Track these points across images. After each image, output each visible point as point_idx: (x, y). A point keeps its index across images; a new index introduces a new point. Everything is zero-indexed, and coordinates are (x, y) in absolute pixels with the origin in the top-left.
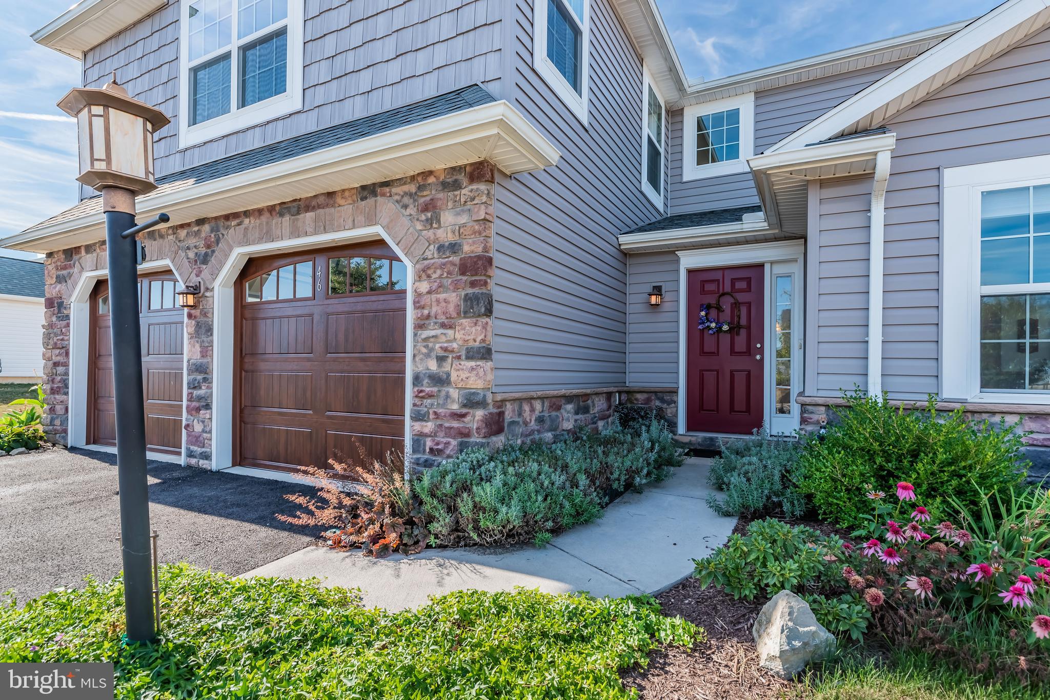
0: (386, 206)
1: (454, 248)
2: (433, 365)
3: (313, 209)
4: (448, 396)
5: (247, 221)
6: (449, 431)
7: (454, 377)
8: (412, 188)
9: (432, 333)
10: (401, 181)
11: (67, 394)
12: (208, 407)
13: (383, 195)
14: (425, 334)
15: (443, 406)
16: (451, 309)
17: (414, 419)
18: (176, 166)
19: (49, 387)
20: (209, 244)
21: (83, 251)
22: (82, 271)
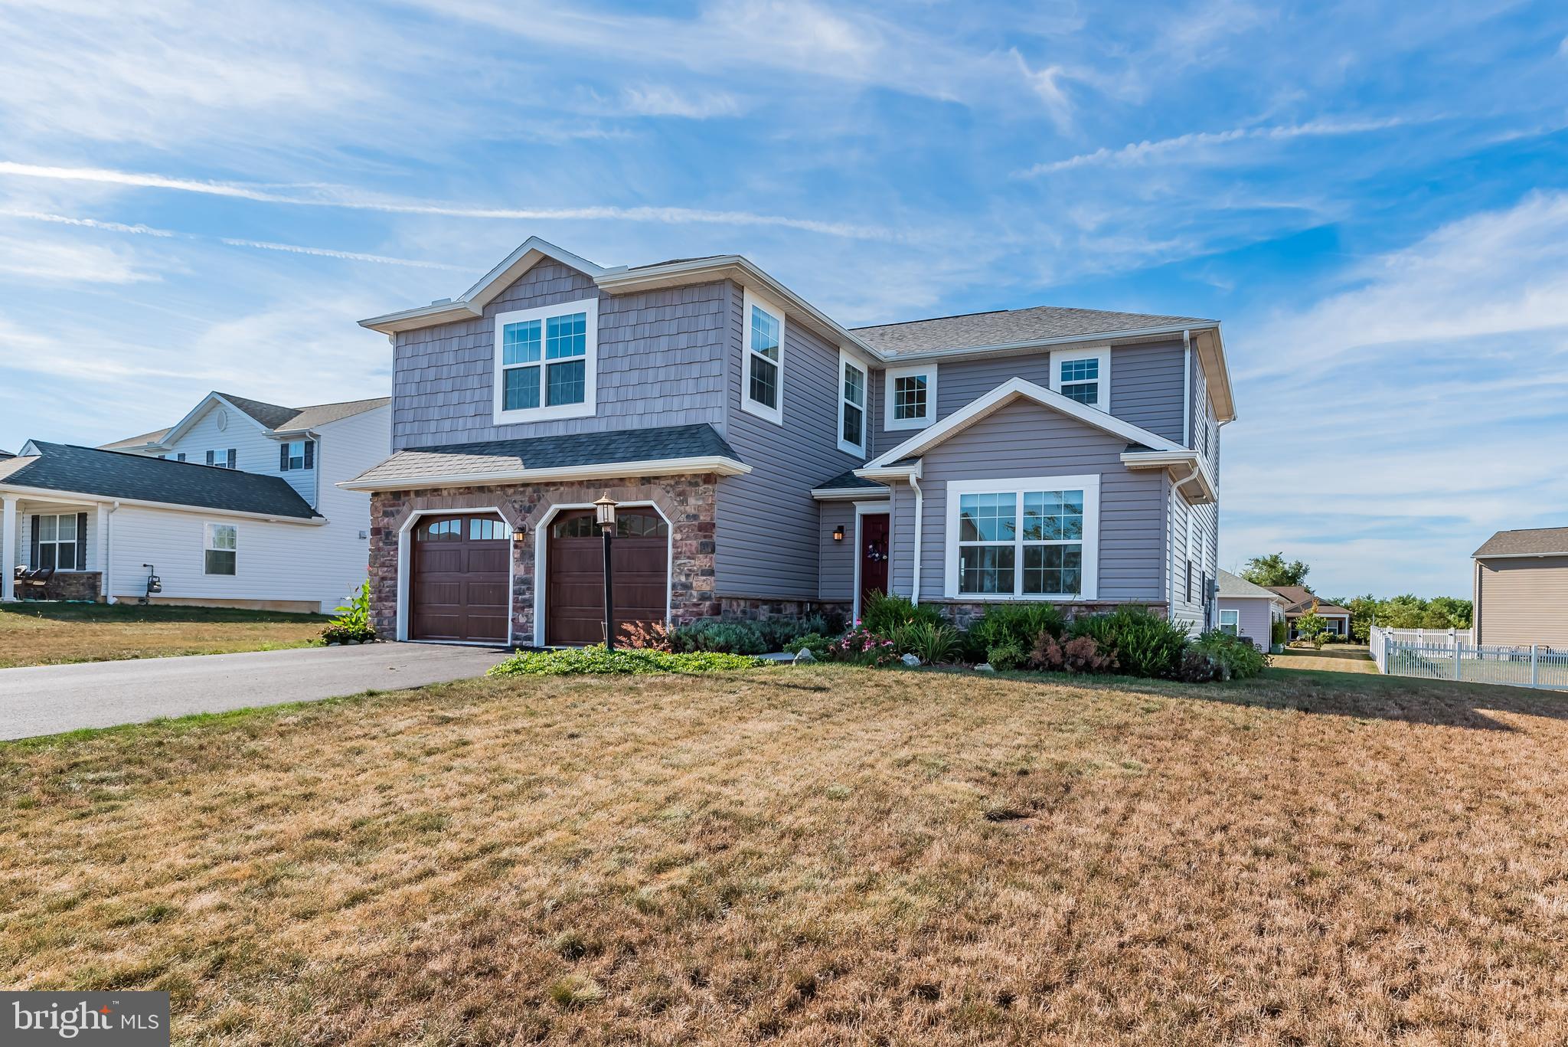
0: (657, 491)
1: (695, 517)
2: (683, 579)
3: (610, 486)
4: (691, 595)
5: (562, 488)
6: (692, 614)
7: (694, 585)
8: (672, 482)
9: (683, 561)
10: (665, 477)
11: (396, 601)
12: (531, 606)
13: (655, 484)
14: (679, 562)
15: (688, 600)
16: (693, 549)
17: (672, 608)
18: (491, 436)
19: (375, 596)
20: (531, 501)
21: (412, 495)
22: (412, 509)
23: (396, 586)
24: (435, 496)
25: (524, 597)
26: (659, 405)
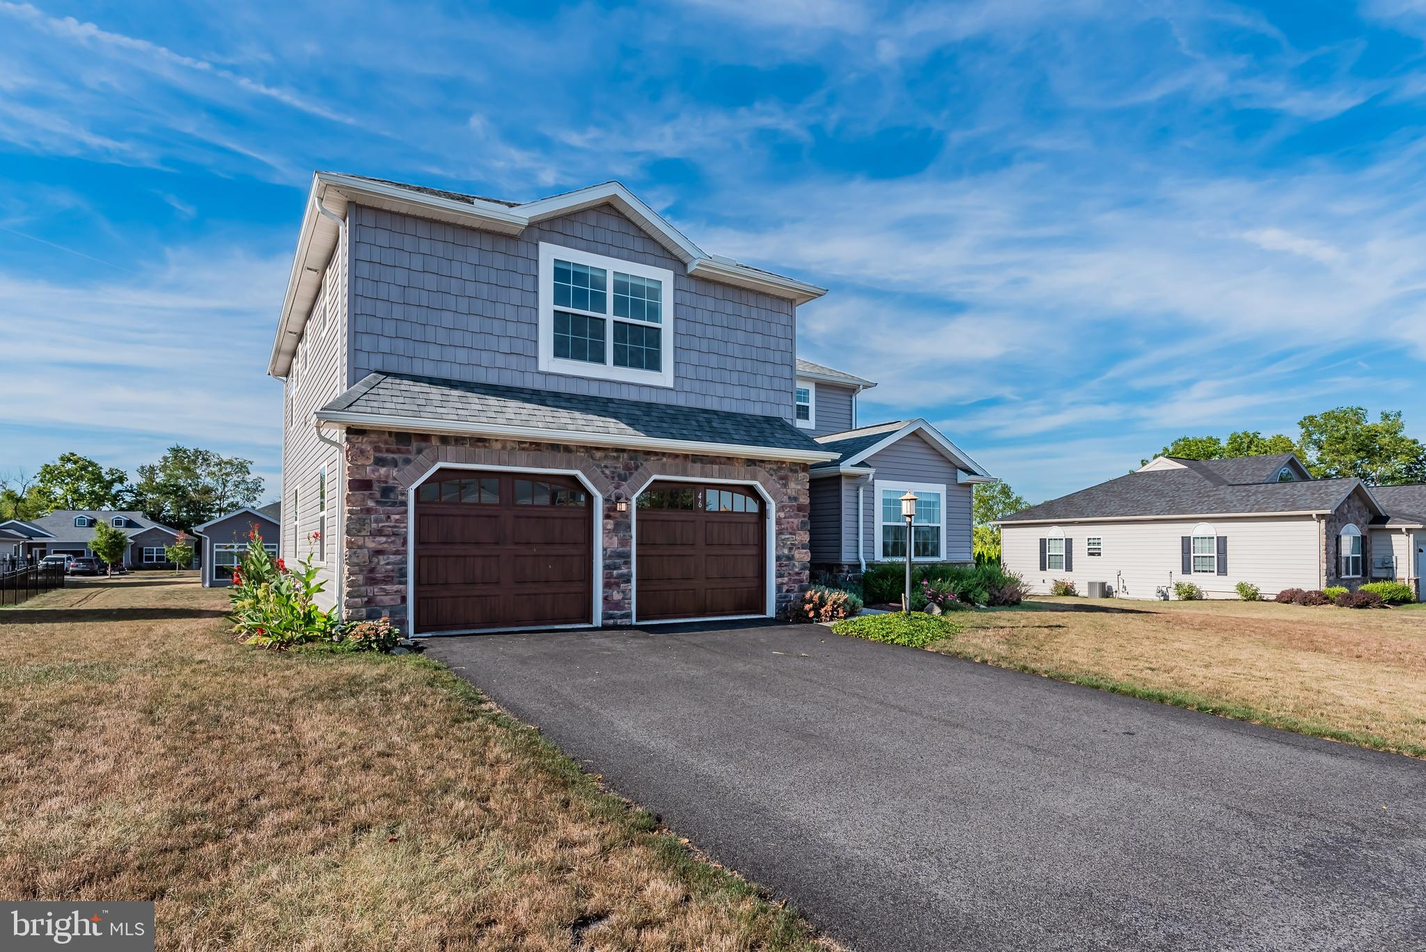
0: (762, 473)
1: (795, 499)
2: (786, 551)
3: (716, 464)
4: (794, 565)
5: (665, 459)
6: (795, 581)
7: (796, 556)
8: (775, 467)
9: (787, 536)
10: (769, 462)
11: (405, 583)
12: (628, 581)
13: (761, 467)
14: (783, 537)
15: (792, 570)
16: (795, 526)
17: (777, 577)
18: (539, 384)
19: (361, 577)
20: (627, 468)
21: (434, 442)
22: (434, 462)
23: (405, 562)
24: (479, 447)
25: (620, 571)
26: (738, 392)
